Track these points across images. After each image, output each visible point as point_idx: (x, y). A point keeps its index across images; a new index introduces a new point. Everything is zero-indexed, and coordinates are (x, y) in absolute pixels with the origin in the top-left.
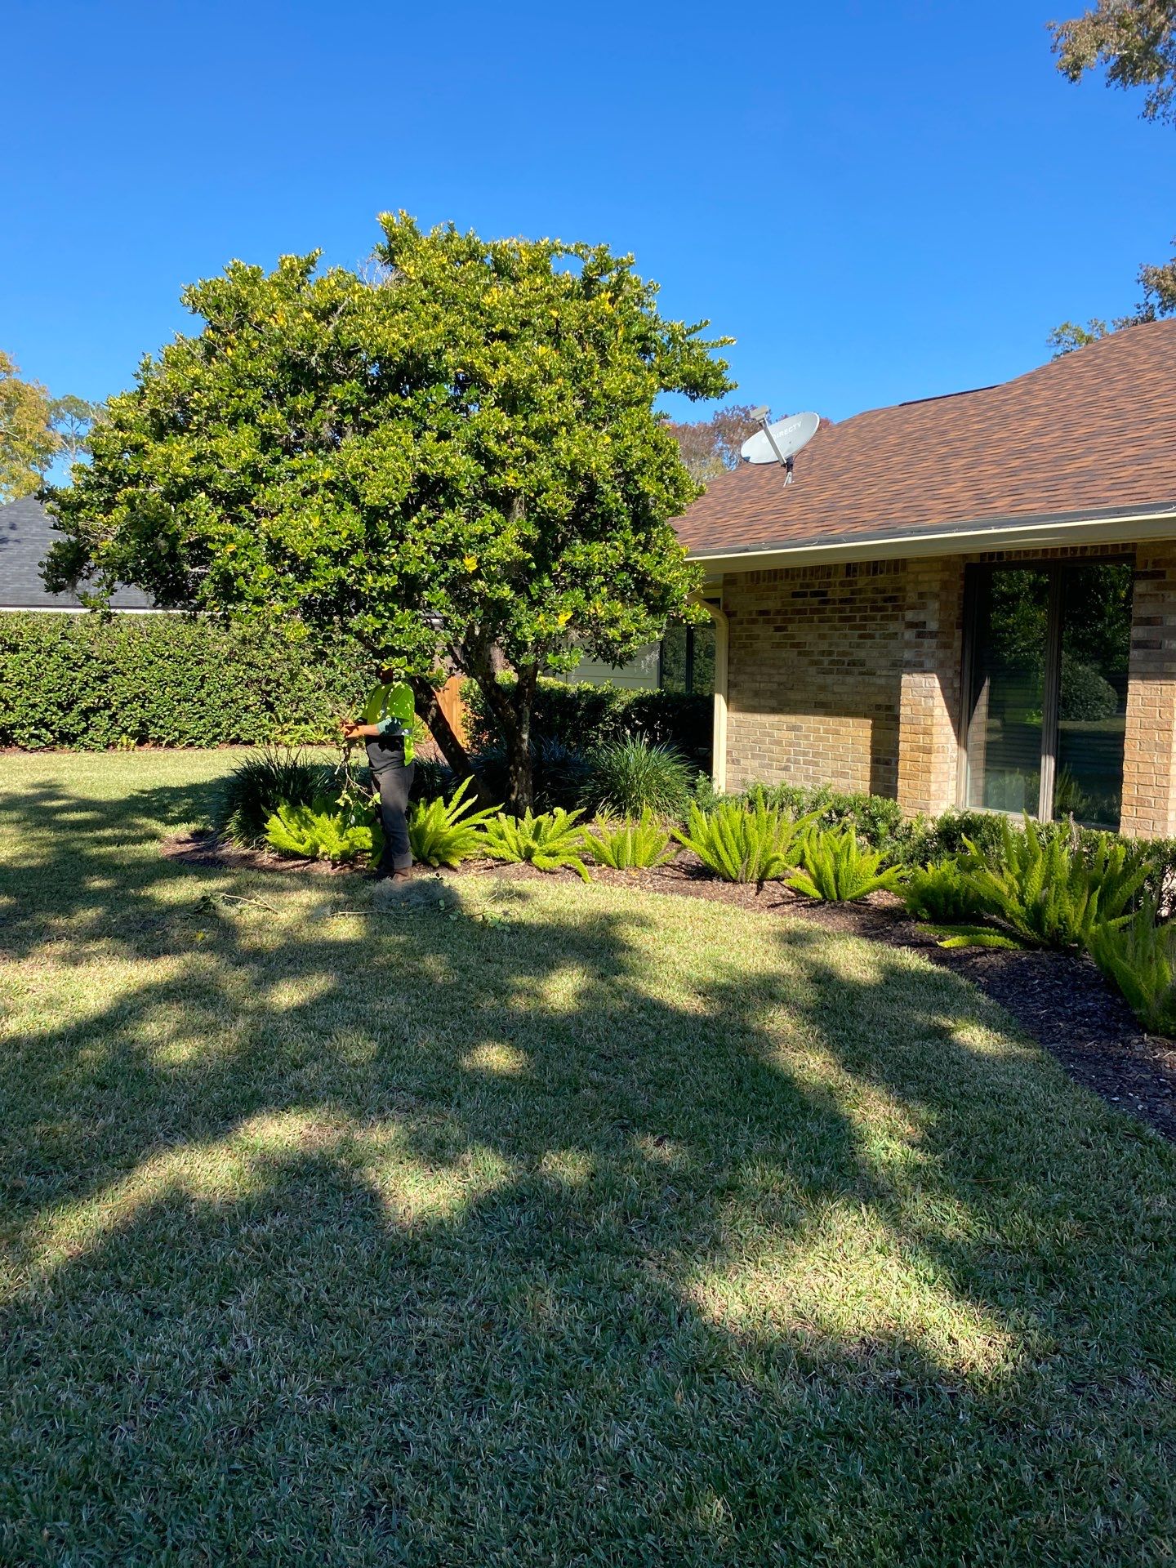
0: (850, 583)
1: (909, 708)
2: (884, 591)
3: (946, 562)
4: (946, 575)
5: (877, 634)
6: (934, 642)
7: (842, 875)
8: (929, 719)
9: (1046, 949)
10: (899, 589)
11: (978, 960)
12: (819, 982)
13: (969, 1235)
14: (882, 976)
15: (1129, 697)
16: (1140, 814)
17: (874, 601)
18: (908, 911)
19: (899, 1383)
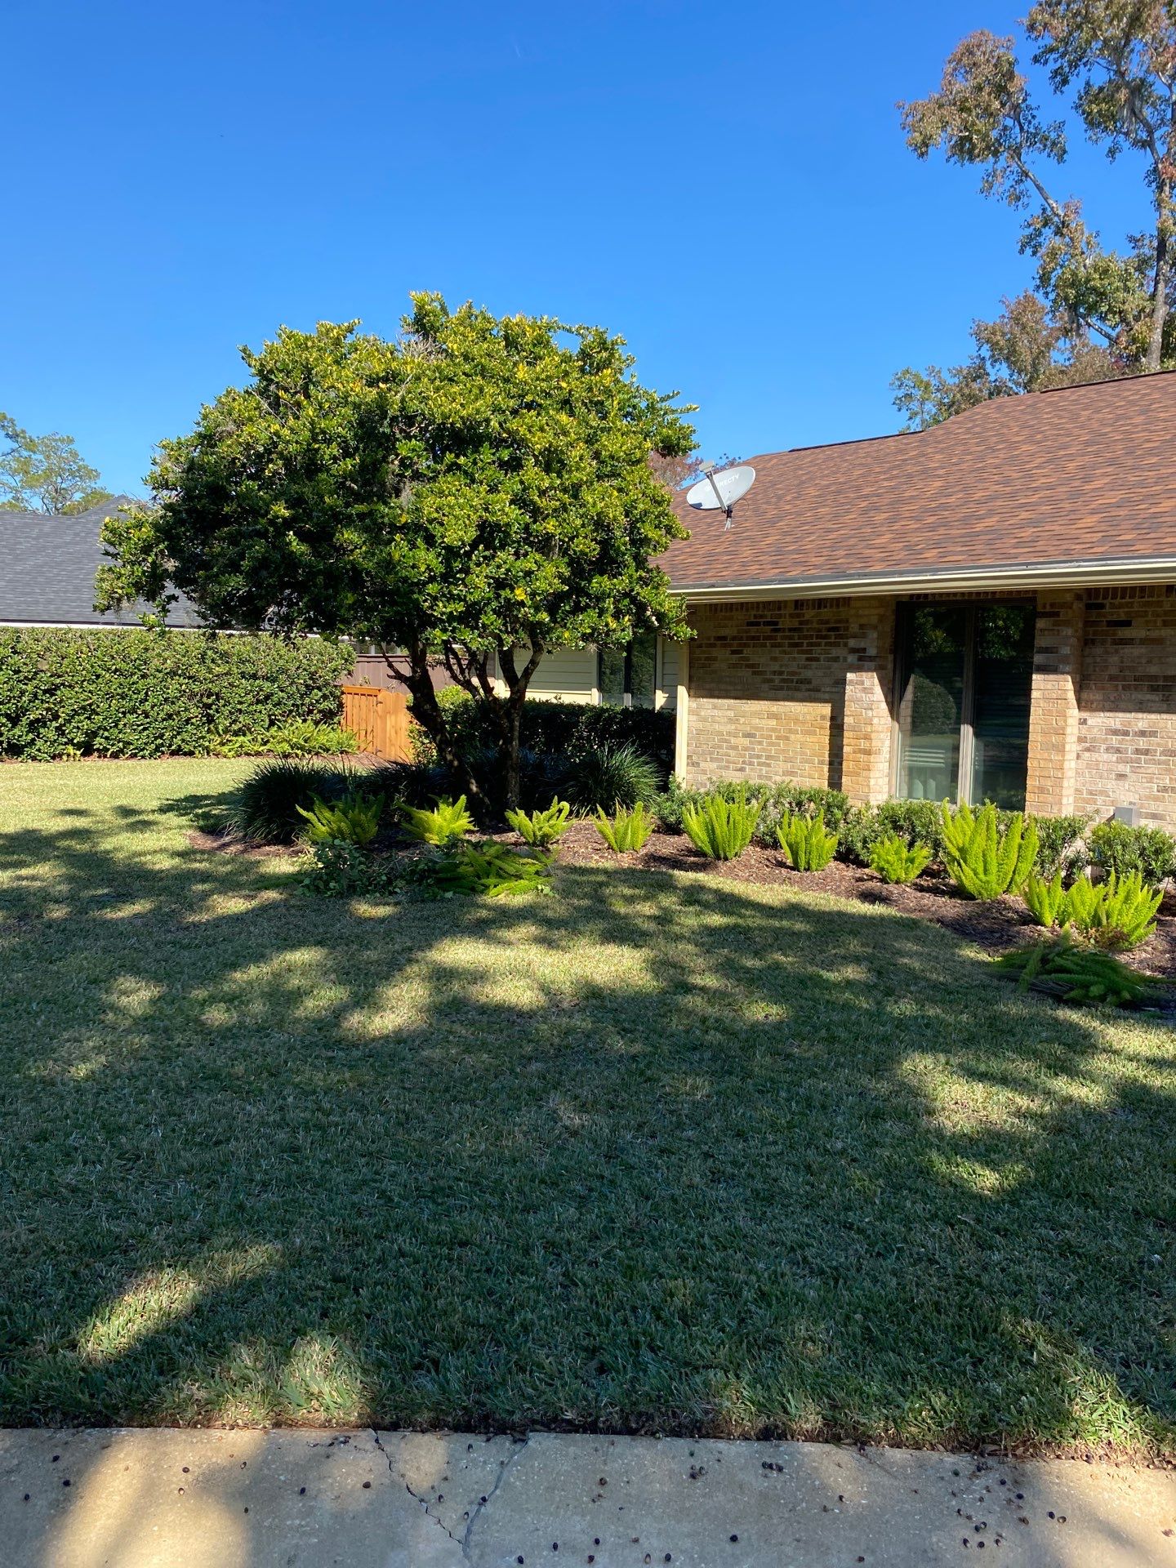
0: (798, 616)
2: (827, 622)
4: (881, 611)
5: (822, 657)
10: (840, 621)
15: (1032, 709)
16: (1041, 799)
17: (820, 631)
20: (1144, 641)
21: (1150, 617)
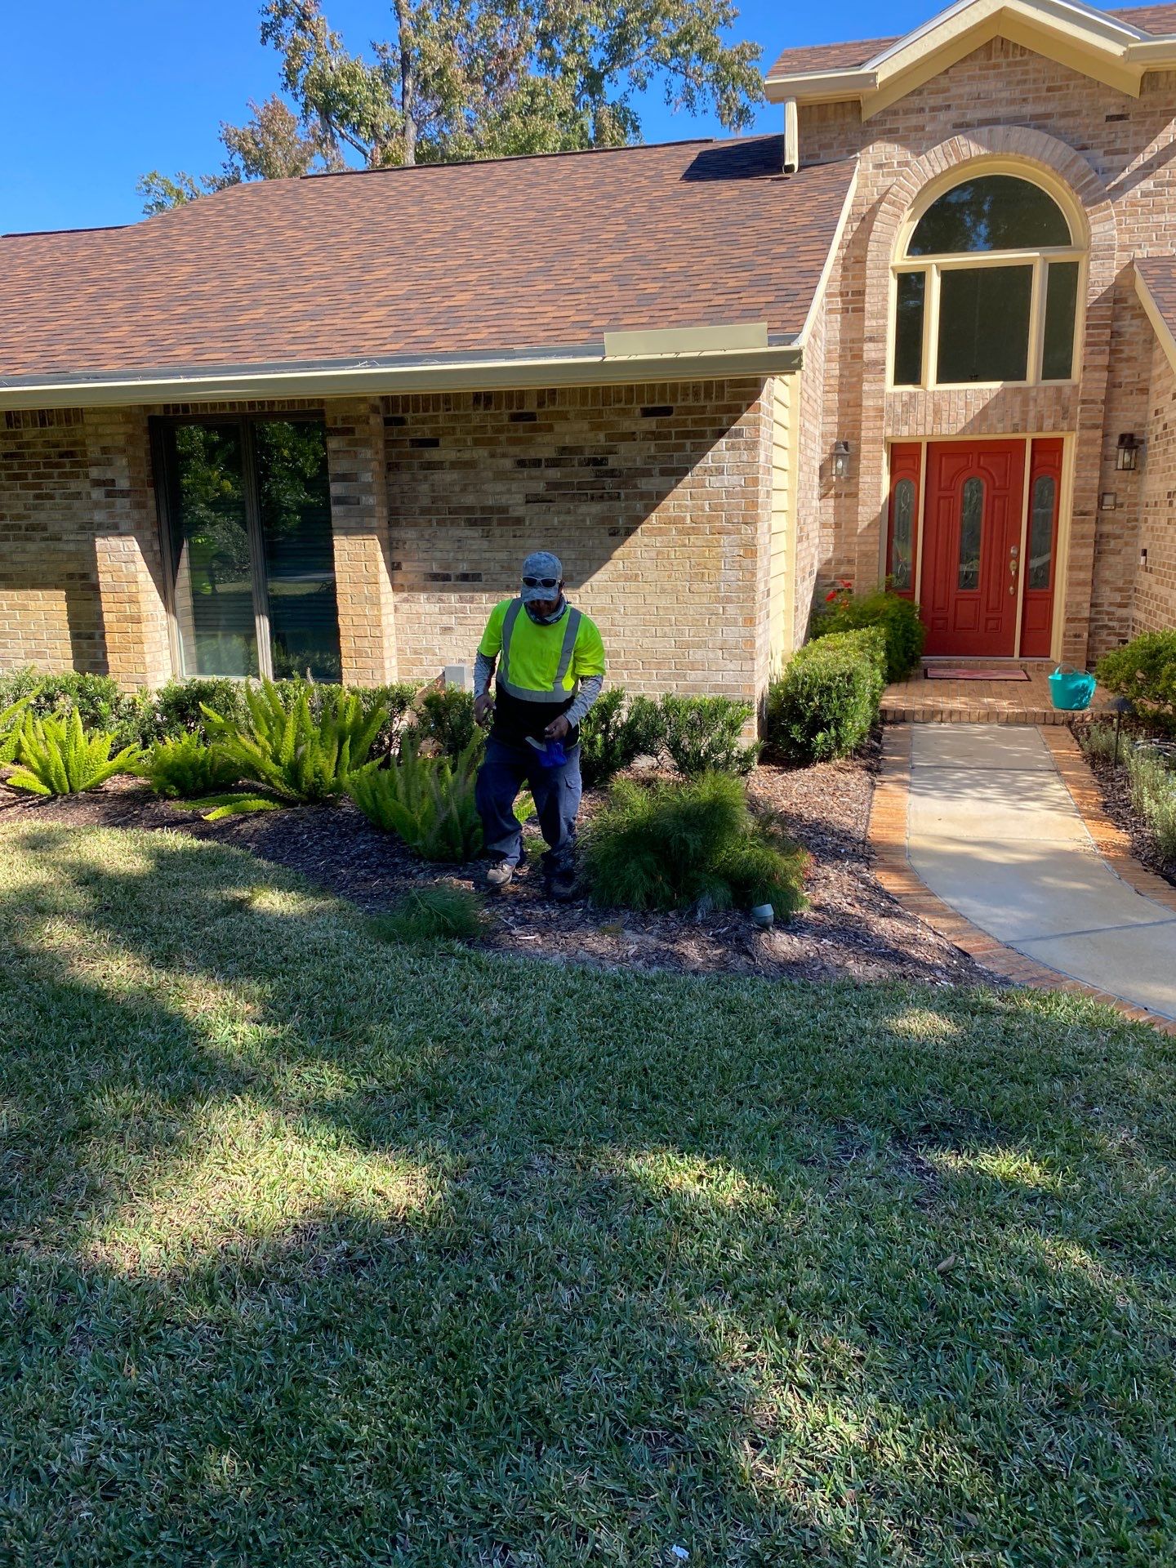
0: (14, 436)
1: (108, 576)
2: (57, 445)
3: (127, 414)
4: (129, 428)
5: (57, 493)
6: (126, 502)
7: (72, 764)
8: (134, 585)
9: (305, 804)
10: (75, 443)
11: (241, 827)
12: (86, 883)
13: (348, 1090)
14: (152, 863)
15: (336, 553)
16: (359, 665)
17: (48, 456)
18: (156, 790)
19: (348, 1254)
20: (455, 465)
21: (458, 435)
